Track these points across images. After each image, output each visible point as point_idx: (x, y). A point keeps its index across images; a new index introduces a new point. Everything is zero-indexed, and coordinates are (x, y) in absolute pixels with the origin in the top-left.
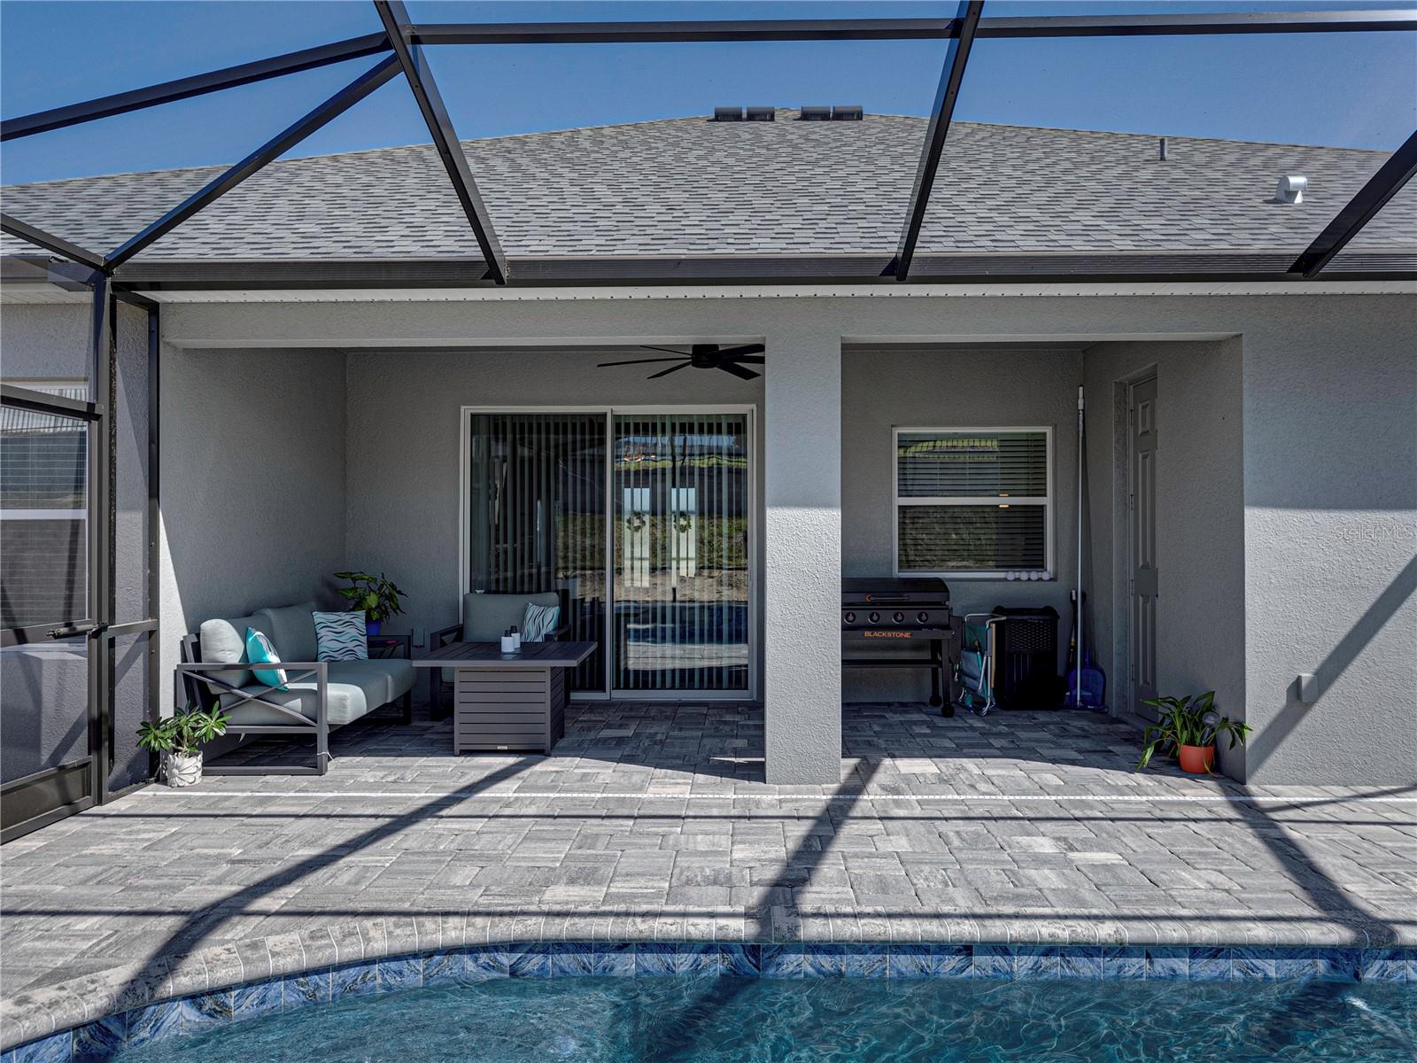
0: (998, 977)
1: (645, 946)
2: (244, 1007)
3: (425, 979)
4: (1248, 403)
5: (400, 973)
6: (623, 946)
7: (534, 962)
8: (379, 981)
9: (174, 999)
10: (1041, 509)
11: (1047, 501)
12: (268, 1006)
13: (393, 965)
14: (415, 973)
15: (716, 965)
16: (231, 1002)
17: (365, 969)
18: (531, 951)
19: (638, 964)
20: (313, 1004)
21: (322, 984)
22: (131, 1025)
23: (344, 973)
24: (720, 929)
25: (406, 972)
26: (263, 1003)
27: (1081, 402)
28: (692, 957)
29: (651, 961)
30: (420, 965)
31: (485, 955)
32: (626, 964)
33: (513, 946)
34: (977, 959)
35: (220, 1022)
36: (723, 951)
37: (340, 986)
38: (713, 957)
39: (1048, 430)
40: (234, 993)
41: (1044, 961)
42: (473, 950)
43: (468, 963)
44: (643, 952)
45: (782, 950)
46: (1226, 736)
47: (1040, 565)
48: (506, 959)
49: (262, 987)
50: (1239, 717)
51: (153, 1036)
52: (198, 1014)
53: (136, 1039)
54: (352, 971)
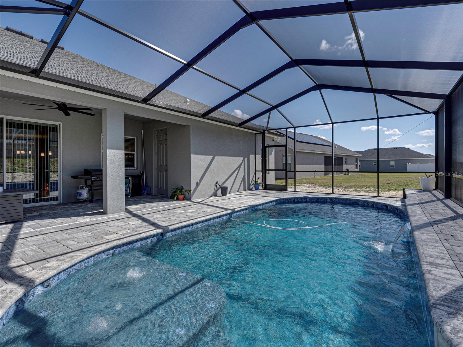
0: (197, 228)
1: (142, 239)
2: (53, 283)
3: (94, 262)
4: (191, 137)
5: (88, 262)
6: (137, 241)
7: (118, 250)
8: (84, 266)
9: (37, 286)
10: (133, 155)
11: (135, 153)
12: (59, 280)
13: (87, 261)
14: (91, 262)
15: (155, 239)
16: (51, 282)
17: (81, 263)
18: (117, 248)
19: (140, 244)
20: (70, 276)
21: (71, 270)
22: (27, 297)
23: (76, 266)
24: (156, 231)
25: (89, 261)
26: (58, 280)
27: (142, 133)
28: (151, 239)
29: (143, 242)
30: (92, 259)
31: (107, 252)
32: (138, 245)
33: (113, 248)
34: (194, 226)
35: (49, 288)
36: (156, 236)
37: (75, 270)
38: (154, 238)
39: (135, 138)
40: (51, 279)
41: (202, 224)
42: (104, 252)
43: (103, 255)
44: (141, 241)
45: (166, 233)
46: (186, 193)
47: (133, 166)
48: (111, 252)
49: (58, 275)
50: (189, 189)
51: (33, 298)
52: (43, 288)
53: (28, 301)
54: (78, 265)
